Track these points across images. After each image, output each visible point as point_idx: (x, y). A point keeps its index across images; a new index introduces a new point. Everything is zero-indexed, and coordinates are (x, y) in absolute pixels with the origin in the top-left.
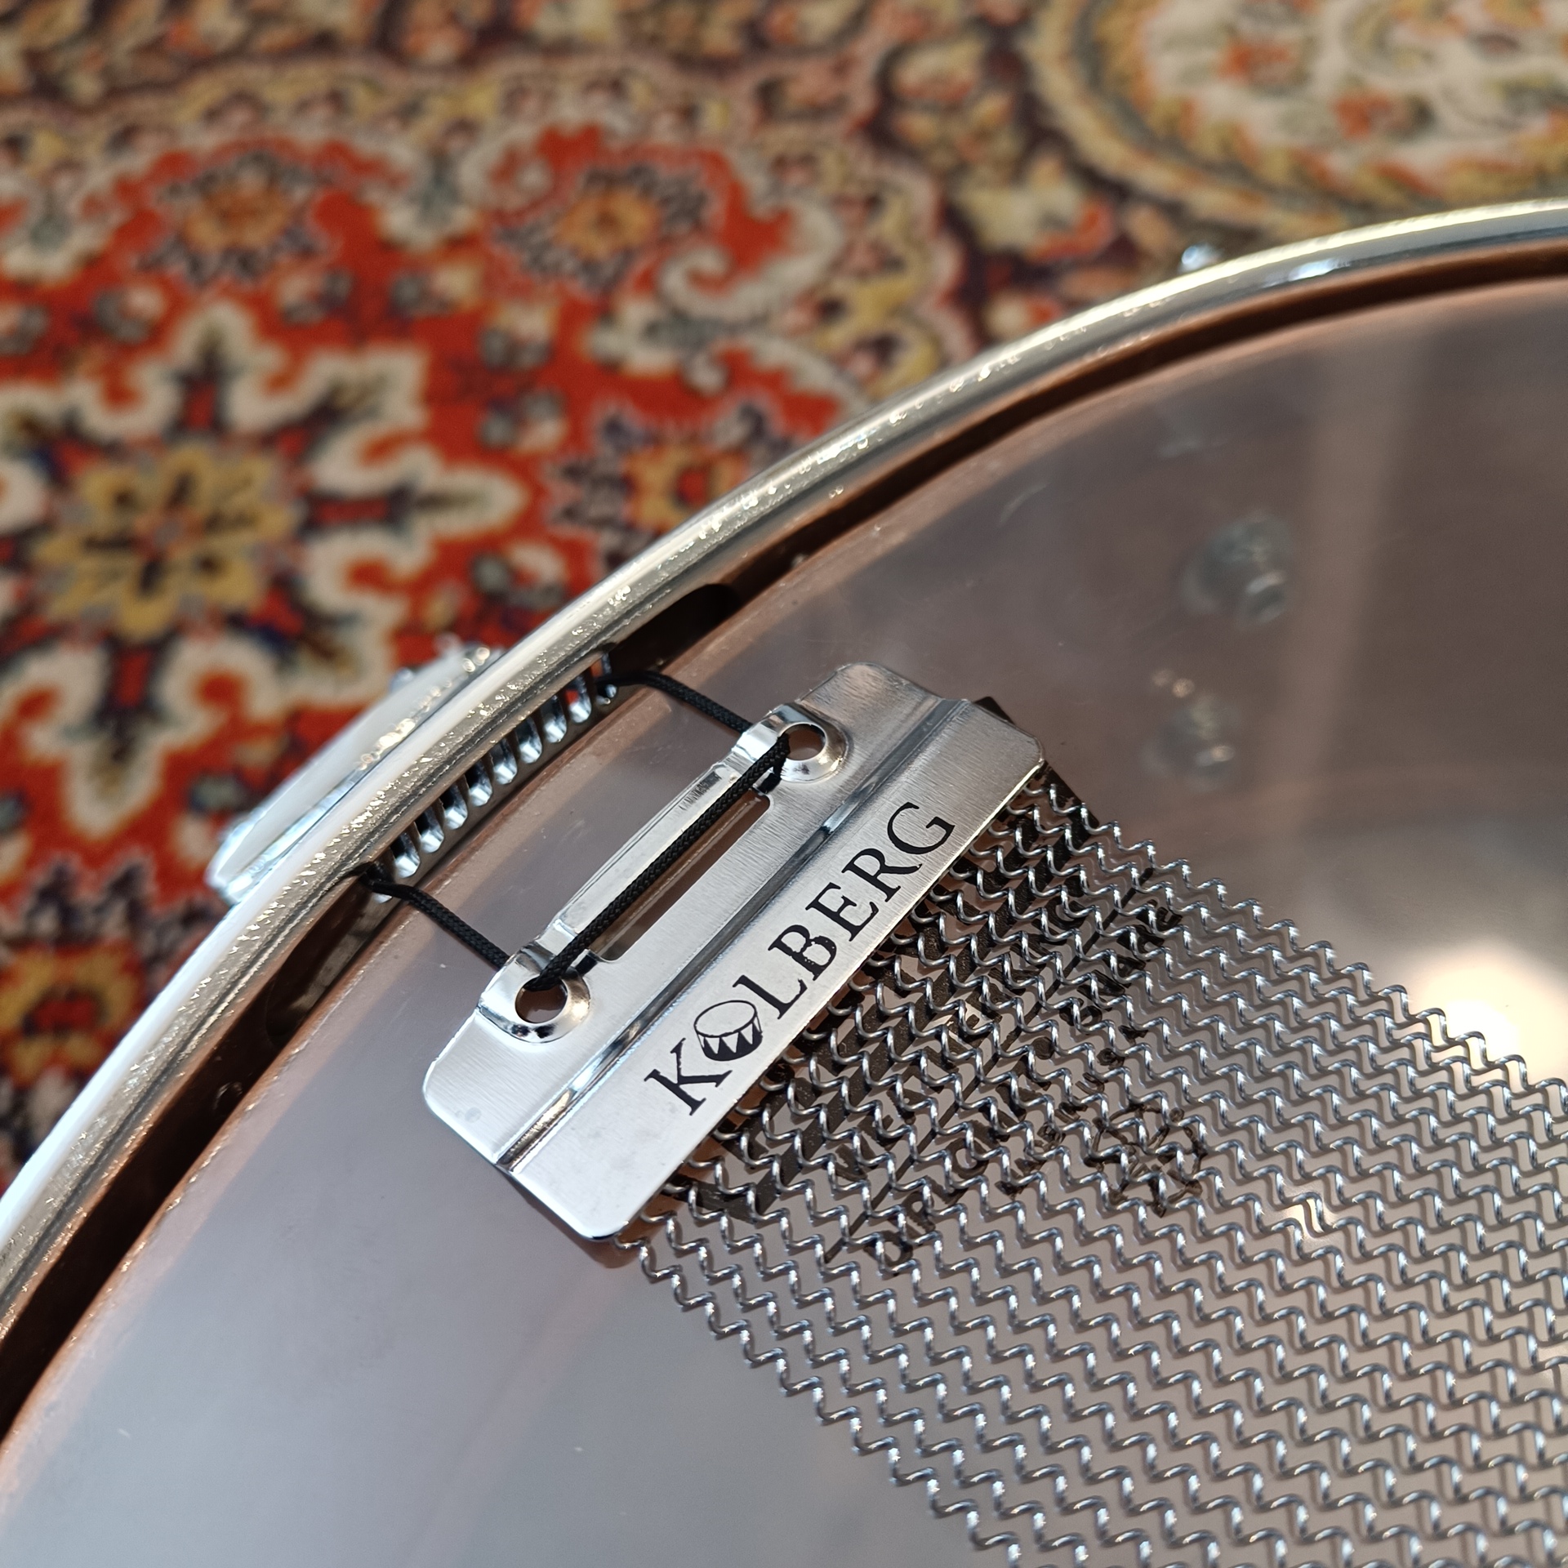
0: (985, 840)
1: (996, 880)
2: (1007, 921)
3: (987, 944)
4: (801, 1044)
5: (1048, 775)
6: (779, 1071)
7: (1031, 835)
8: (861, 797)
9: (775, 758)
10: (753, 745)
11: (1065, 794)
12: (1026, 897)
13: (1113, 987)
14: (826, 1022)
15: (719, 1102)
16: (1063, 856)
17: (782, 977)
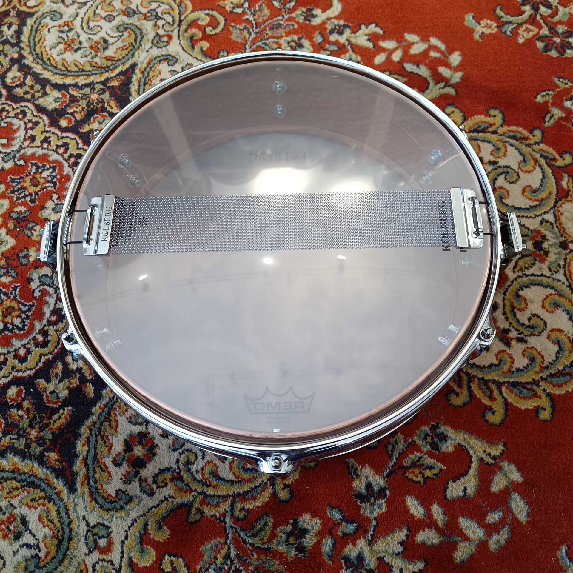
0: (115, 206)
1: (118, 209)
2: (121, 212)
3: (121, 214)
4: (112, 231)
5: (116, 198)
6: (111, 234)
7: (119, 203)
8: (102, 210)
9: (92, 211)
10: (89, 211)
11: (119, 198)
12: (121, 209)
13: (133, 211)
14: (112, 228)
15: (109, 239)
16: (122, 203)
17: (106, 227)
